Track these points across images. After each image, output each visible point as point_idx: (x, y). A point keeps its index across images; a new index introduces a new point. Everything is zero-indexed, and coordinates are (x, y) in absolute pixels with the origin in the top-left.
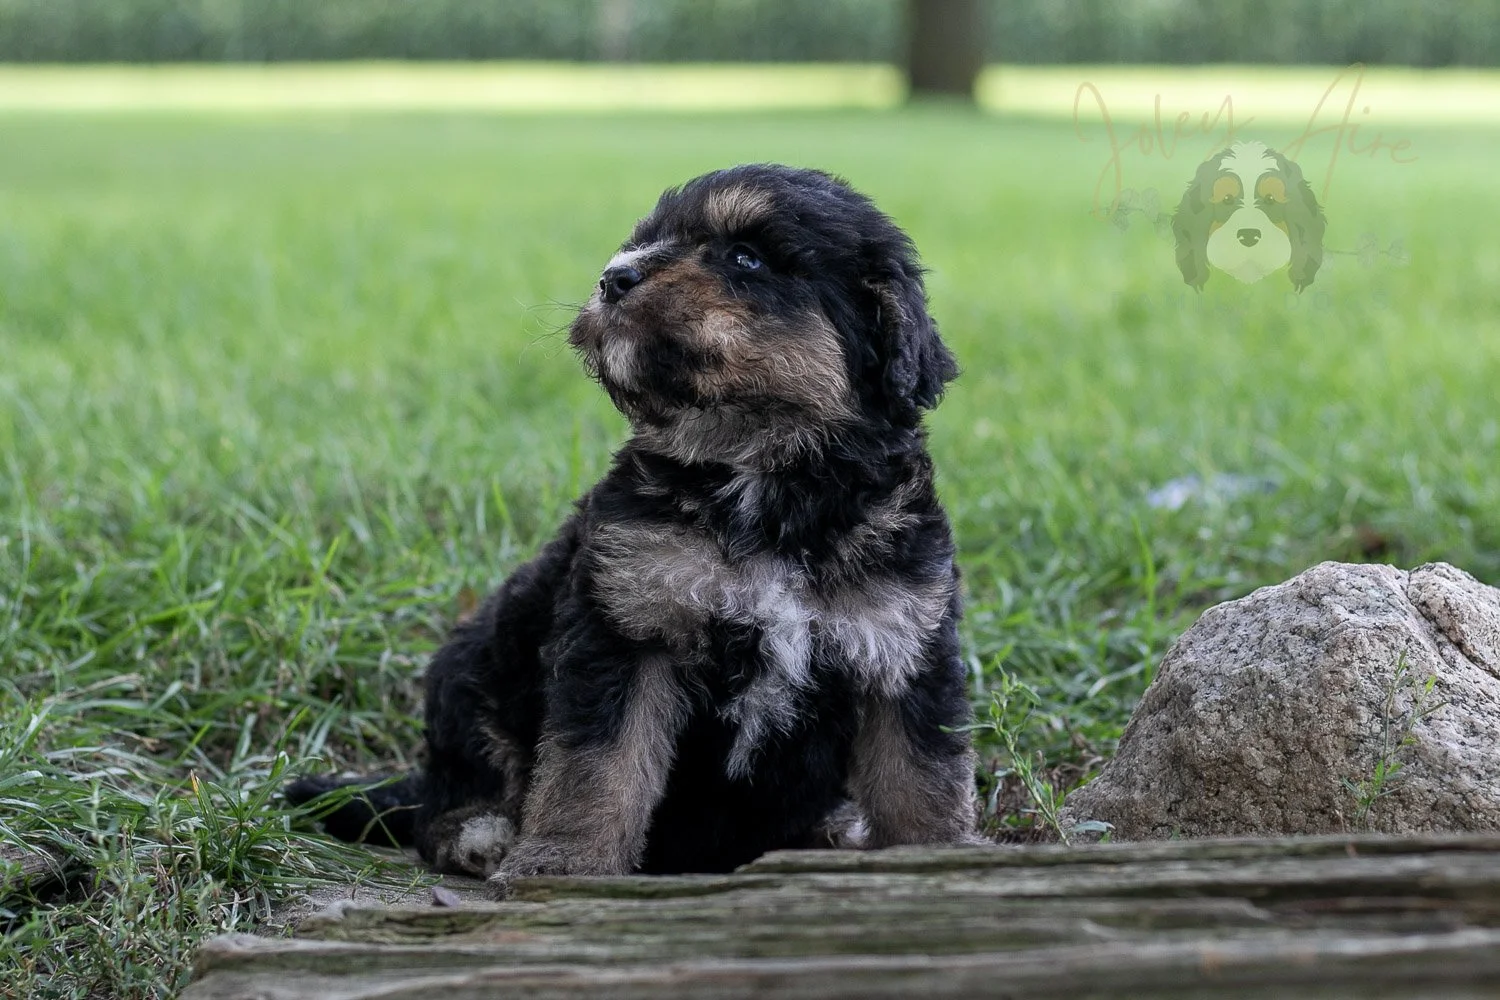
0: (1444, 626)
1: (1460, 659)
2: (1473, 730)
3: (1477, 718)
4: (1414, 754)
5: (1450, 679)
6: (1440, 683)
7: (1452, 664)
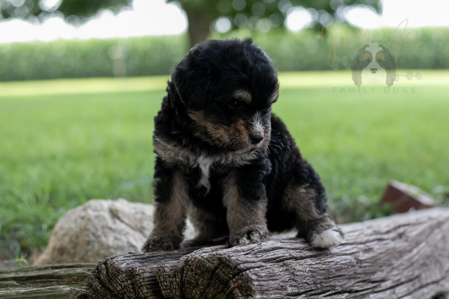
0: (115, 214)
1: (118, 222)
2: (116, 238)
3: (118, 236)
4: (102, 245)
5: (113, 226)
6: (111, 229)
7: (115, 223)
